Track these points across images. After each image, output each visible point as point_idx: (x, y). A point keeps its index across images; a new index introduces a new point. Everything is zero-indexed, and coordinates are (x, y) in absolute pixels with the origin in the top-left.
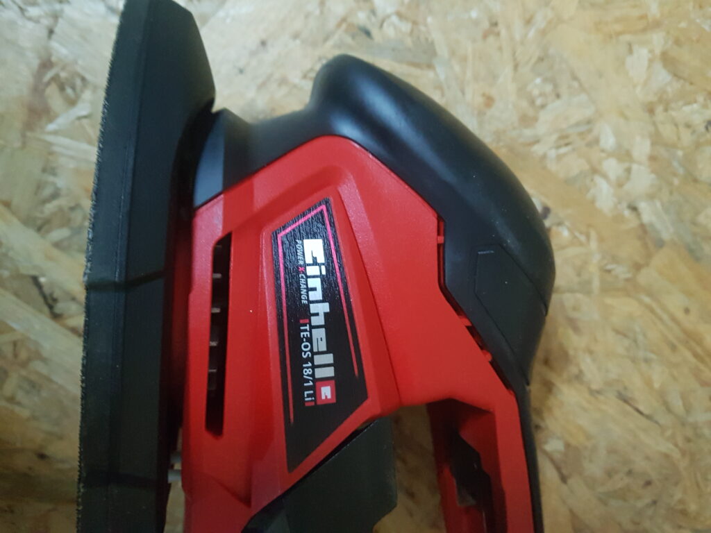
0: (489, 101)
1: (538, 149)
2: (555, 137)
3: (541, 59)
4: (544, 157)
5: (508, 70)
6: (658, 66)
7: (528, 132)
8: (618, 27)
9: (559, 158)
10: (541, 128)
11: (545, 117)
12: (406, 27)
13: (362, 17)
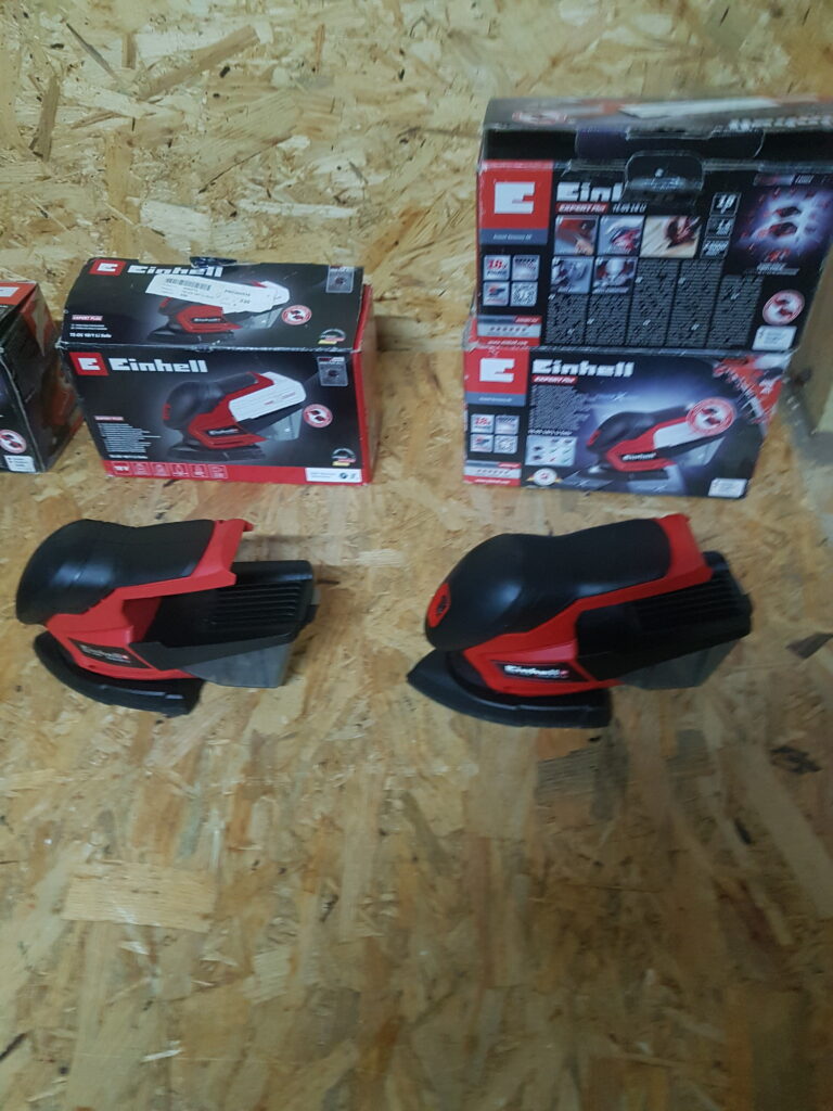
0: (115, 777)
1: (128, 743)
2: (119, 740)
3: (82, 768)
4: (131, 739)
5: (95, 779)
6: (59, 720)
7: (123, 752)
8: (49, 747)
9: (128, 732)
10: (118, 748)
11: (110, 750)
12: (94, 834)
13: (99, 856)
